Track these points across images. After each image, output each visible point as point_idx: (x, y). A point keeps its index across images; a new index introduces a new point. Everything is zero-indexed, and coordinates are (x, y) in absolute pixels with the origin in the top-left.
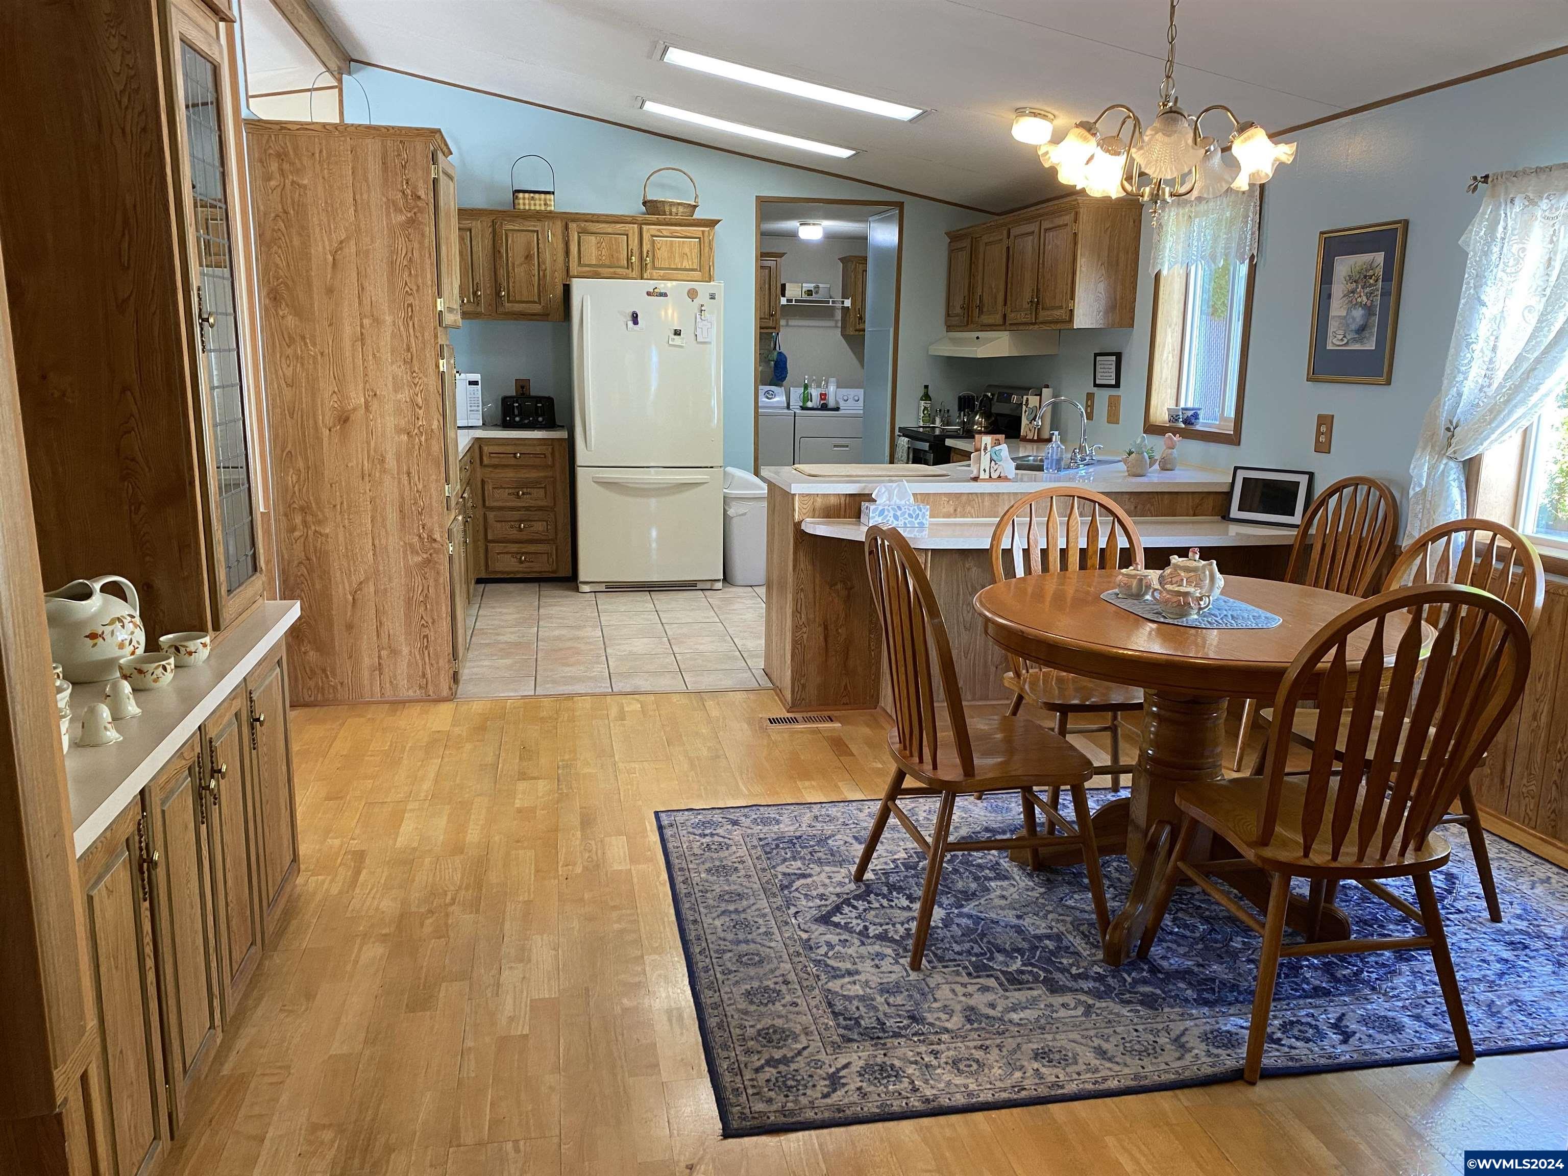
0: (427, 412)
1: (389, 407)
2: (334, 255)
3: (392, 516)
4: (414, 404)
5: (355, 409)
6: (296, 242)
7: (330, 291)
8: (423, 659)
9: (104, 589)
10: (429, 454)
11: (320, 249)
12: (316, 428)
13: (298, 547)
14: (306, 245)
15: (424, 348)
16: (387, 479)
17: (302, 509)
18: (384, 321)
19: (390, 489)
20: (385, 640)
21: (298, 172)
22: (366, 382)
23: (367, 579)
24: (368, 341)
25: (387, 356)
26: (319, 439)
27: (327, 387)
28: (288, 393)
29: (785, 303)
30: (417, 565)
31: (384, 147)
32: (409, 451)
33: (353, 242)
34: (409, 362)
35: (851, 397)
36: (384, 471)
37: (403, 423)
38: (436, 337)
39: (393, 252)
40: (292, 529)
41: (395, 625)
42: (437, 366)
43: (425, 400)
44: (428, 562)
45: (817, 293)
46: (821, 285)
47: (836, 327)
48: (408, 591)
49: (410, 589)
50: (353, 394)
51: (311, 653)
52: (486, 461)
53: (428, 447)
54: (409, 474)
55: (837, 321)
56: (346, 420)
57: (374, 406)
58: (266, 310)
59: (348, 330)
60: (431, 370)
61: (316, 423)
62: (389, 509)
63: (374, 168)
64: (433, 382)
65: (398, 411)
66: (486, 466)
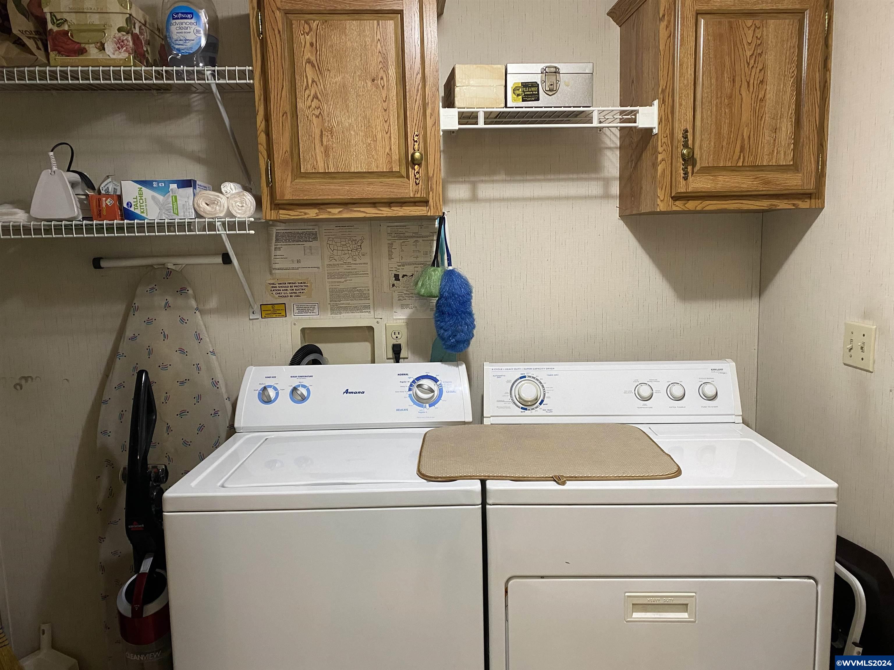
29: (455, 125)
35: (660, 387)
45: (552, 91)
46: (563, 68)
47: (606, 196)
55: (607, 181)
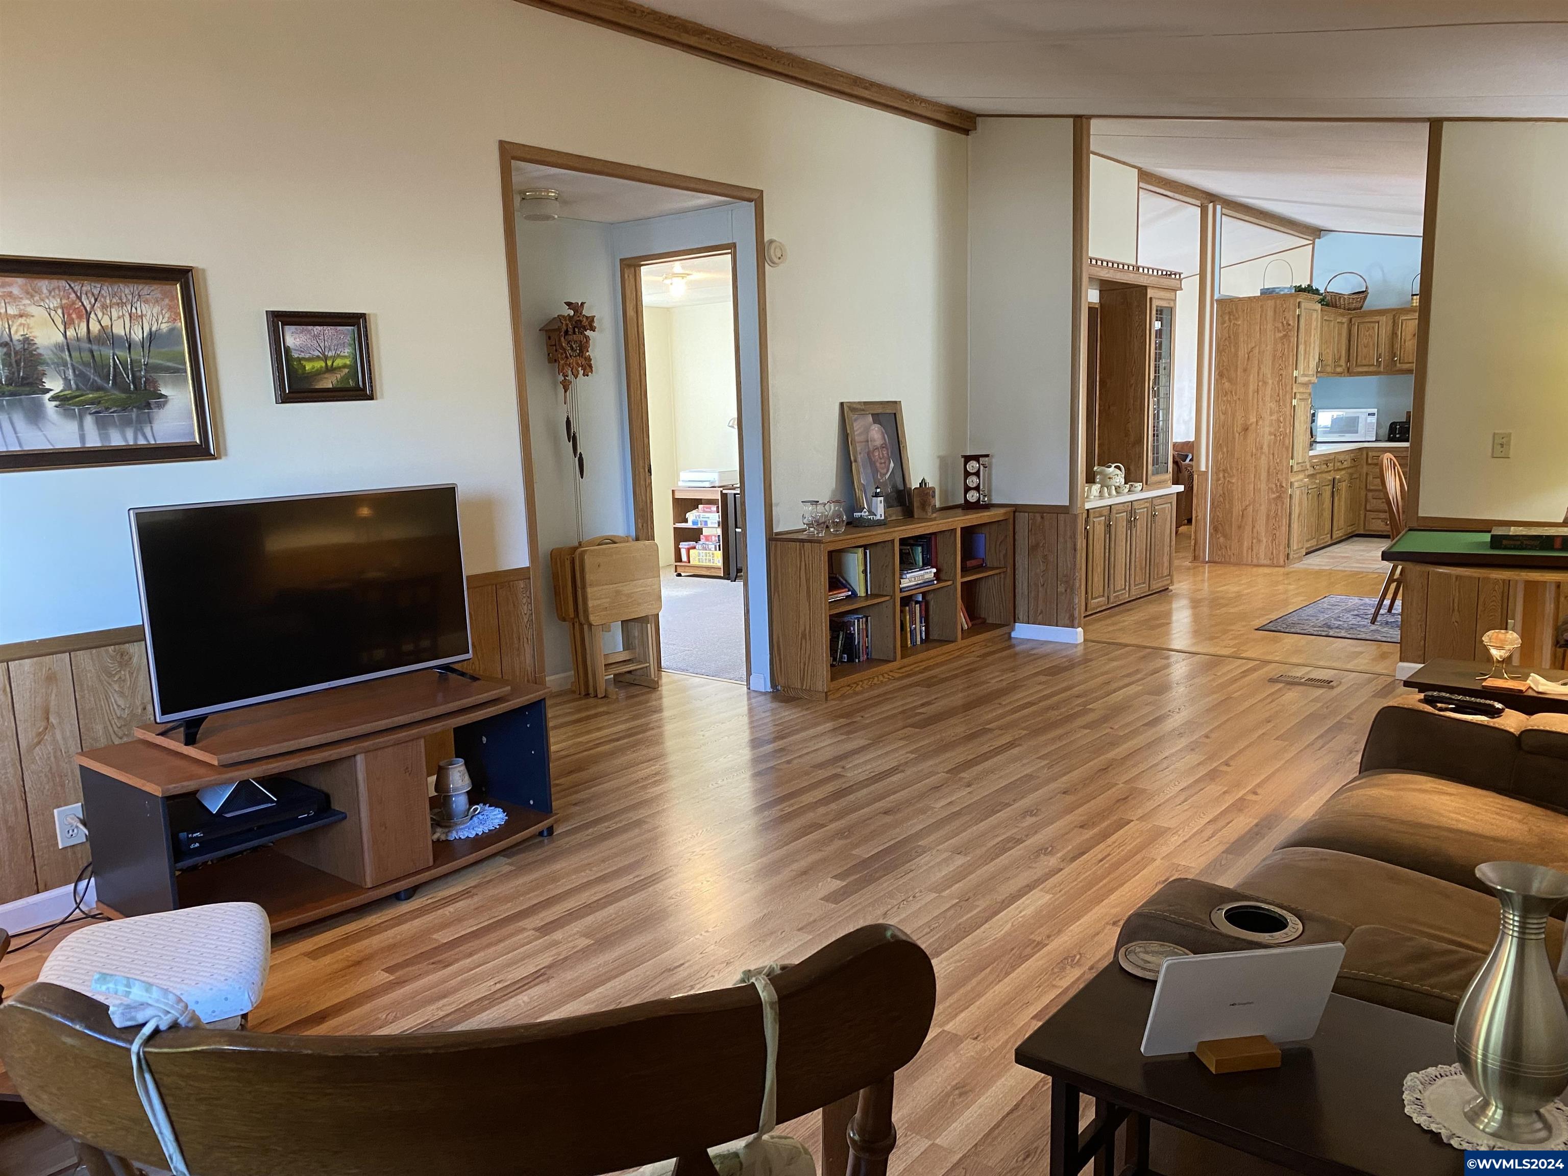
0: (1285, 425)
1: (1267, 423)
2: (1248, 354)
3: (1264, 475)
4: (1279, 421)
5: (1251, 424)
6: (1233, 350)
7: (1245, 370)
8: (1272, 545)
9: (1115, 467)
10: (1283, 445)
11: (1242, 352)
12: (1233, 432)
13: (1220, 488)
14: (1237, 351)
15: (1286, 394)
16: (1263, 457)
17: (1224, 470)
18: (1268, 383)
19: (1263, 461)
20: (1255, 535)
21: (1236, 319)
22: (1257, 411)
23: (1249, 505)
24: (1260, 392)
25: (1268, 399)
26: (1234, 438)
27: (1240, 415)
28: (1222, 417)
30: (1274, 499)
31: (1275, 303)
32: (1275, 443)
33: (1257, 348)
34: (1278, 401)
36: (1262, 453)
37: (1272, 430)
38: (1292, 389)
39: (1275, 350)
40: (1218, 480)
41: (1261, 527)
42: (1291, 403)
43: (1284, 419)
44: (1279, 497)
48: (1268, 511)
49: (1269, 510)
50: (1251, 417)
51: (1221, 538)
52: (1370, 461)
53: (1284, 442)
54: (1273, 454)
56: (1247, 429)
57: (1260, 423)
58: (1216, 380)
59: (1252, 387)
60: (1288, 405)
61: (1233, 431)
62: (1263, 470)
63: (1270, 313)
64: (1288, 410)
65: (1271, 425)
66: (1370, 464)
